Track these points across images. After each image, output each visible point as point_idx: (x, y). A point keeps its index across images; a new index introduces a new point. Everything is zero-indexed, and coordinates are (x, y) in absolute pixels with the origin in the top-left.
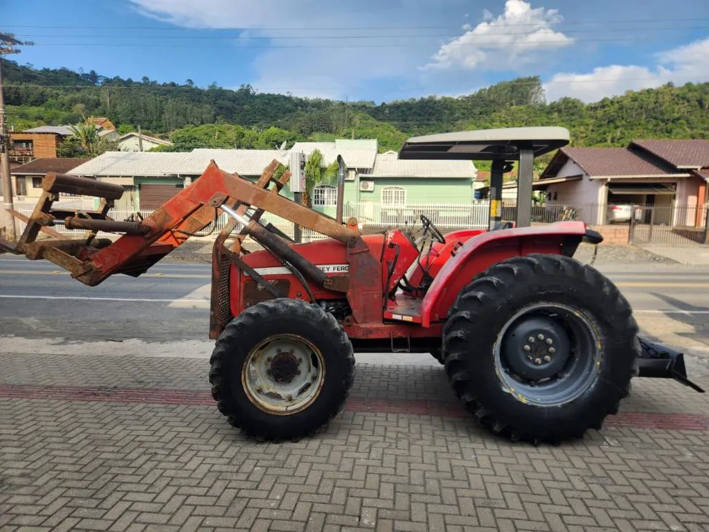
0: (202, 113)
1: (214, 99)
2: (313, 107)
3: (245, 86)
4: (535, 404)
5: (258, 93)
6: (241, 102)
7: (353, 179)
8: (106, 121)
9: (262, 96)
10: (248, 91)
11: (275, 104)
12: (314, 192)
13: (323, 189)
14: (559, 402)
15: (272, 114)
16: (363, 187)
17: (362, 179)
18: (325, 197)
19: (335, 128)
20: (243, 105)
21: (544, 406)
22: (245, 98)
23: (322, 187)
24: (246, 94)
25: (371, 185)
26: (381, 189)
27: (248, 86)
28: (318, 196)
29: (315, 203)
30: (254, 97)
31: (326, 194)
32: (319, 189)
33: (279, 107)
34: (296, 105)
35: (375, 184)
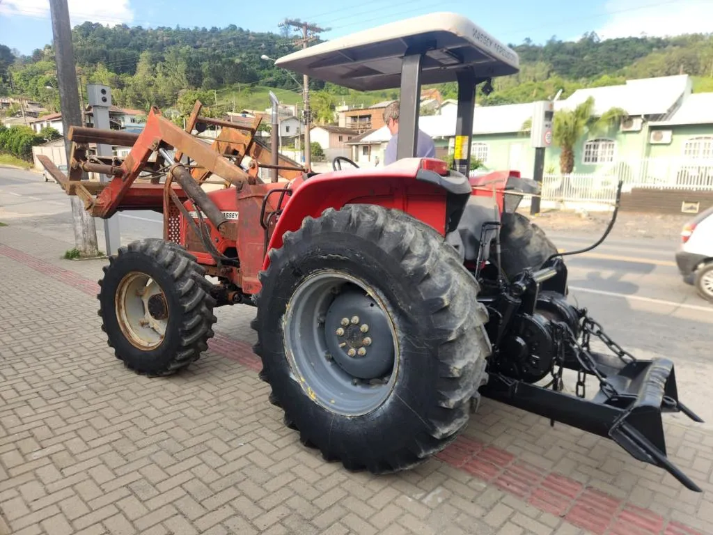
0: (535, 72)
1: (551, 54)
2: (675, 45)
3: (589, 34)
4: (323, 406)
5: (603, 39)
6: (582, 53)
7: (638, 129)
8: (435, 91)
9: (609, 42)
10: (591, 39)
11: (623, 49)
12: (585, 147)
13: (596, 143)
14: (349, 412)
15: (618, 62)
16: (655, 138)
17: (652, 128)
18: (599, 153)
19: (702, 68)
20: (583, 56)
21: (333, 411)
22: (587, 47)
23: (596, 141)
24: (590, 44)
25: (667, 135)
26: (683, 139)
27: (593, 33)
28: (590, 152)
29: (586, 160)
30: (598, 45)
31: (600, 149)
32: (592, 143)
33: (627, 53)
34: (651, 46)
35: (673, 133)
